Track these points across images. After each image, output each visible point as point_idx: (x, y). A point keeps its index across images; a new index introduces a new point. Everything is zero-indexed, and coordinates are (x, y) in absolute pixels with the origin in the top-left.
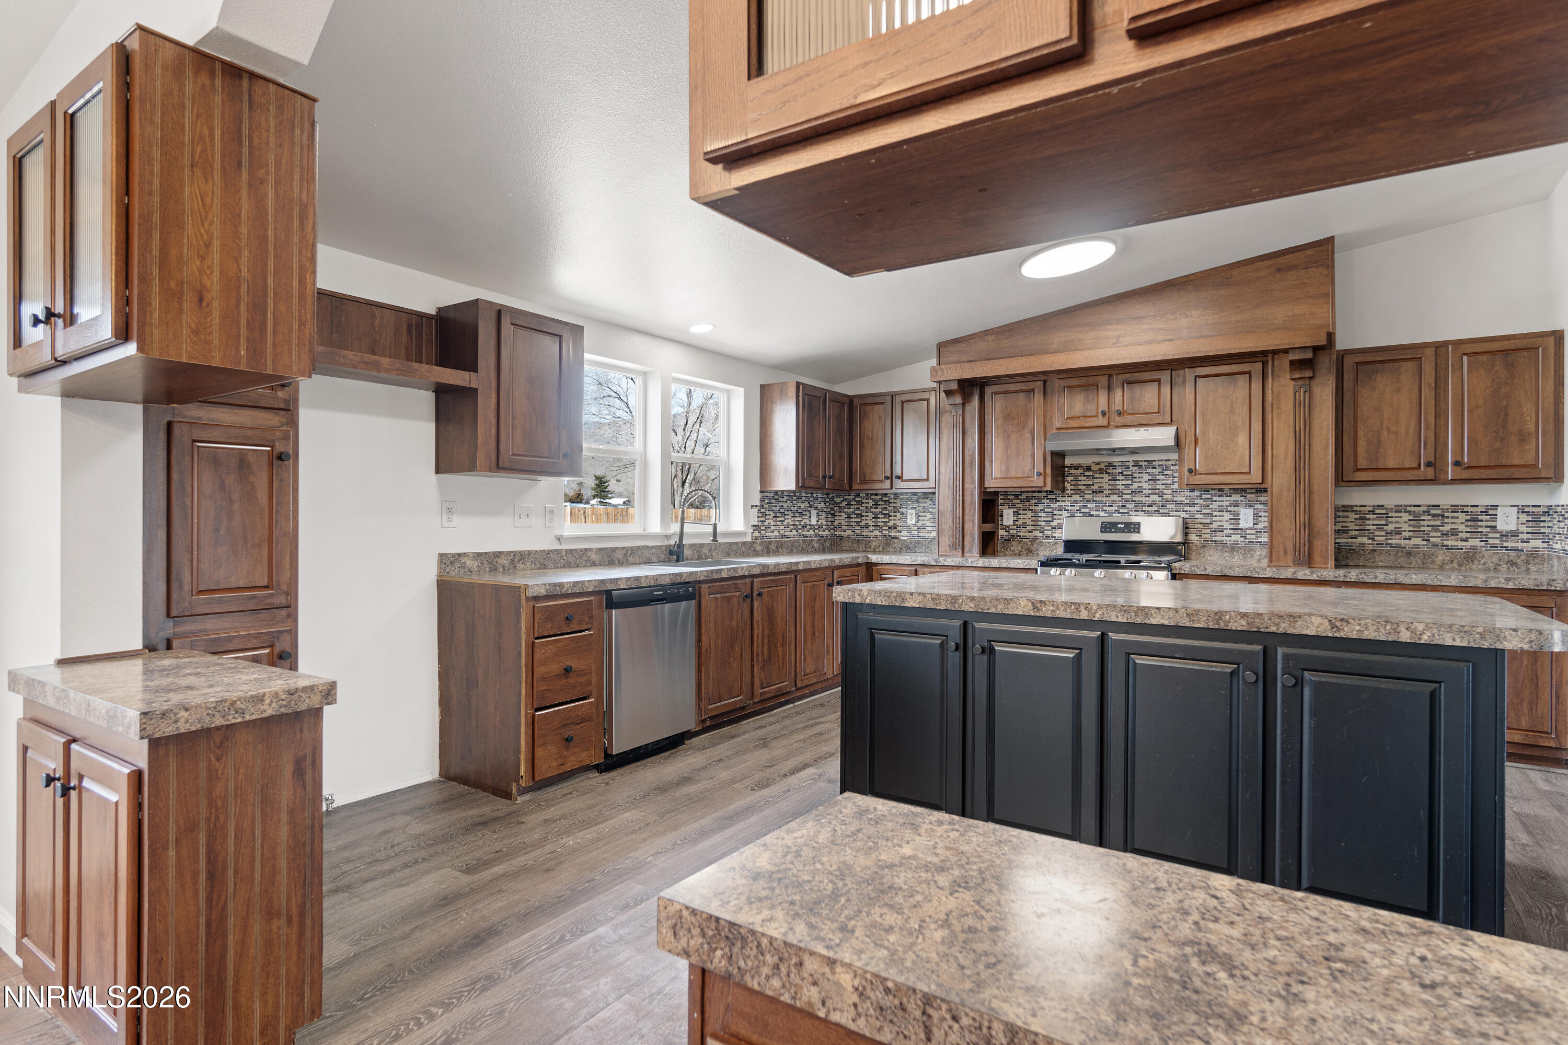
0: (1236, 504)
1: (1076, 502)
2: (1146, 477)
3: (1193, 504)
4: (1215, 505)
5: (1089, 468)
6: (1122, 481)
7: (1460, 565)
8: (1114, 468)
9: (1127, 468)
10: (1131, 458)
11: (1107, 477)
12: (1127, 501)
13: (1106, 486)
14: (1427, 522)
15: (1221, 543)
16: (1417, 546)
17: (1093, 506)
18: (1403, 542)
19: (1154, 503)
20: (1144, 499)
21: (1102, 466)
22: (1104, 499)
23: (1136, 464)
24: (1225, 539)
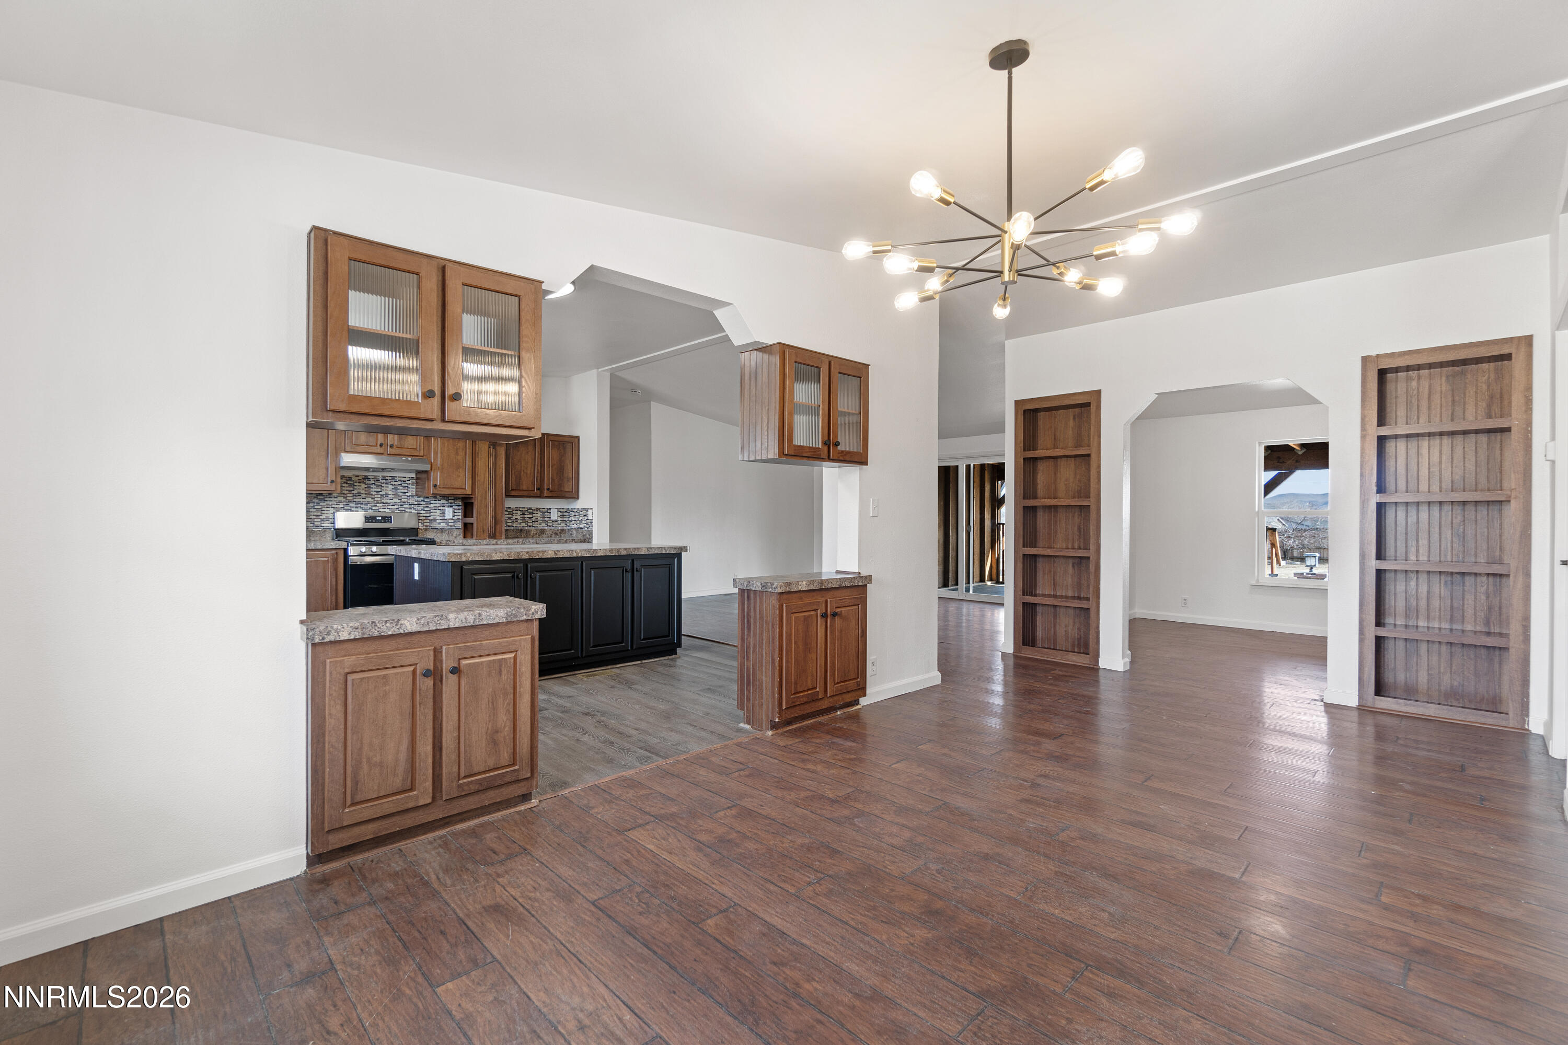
0: (443, 506)
1: (340, 502)
2: (391, 487)
3: (419, 505)
4: (432, 506)
5: (350, 479)
6: (374, 489)
7: (539, 535)
8: (369, 479)
9: (378, 481)
10: (380, 474)
11: (363, 486)
12: (378, 502)
13: (363, 492)
14: (527, 515)
15: (435, 528)
16: (523, 527)
17: (354, 504)
18: (518, 525)
19: (396, 503)
20: (389, 501)
21: (360, 478)
22: (362, 500)
23: (384, 478)
24: (437, 526)
